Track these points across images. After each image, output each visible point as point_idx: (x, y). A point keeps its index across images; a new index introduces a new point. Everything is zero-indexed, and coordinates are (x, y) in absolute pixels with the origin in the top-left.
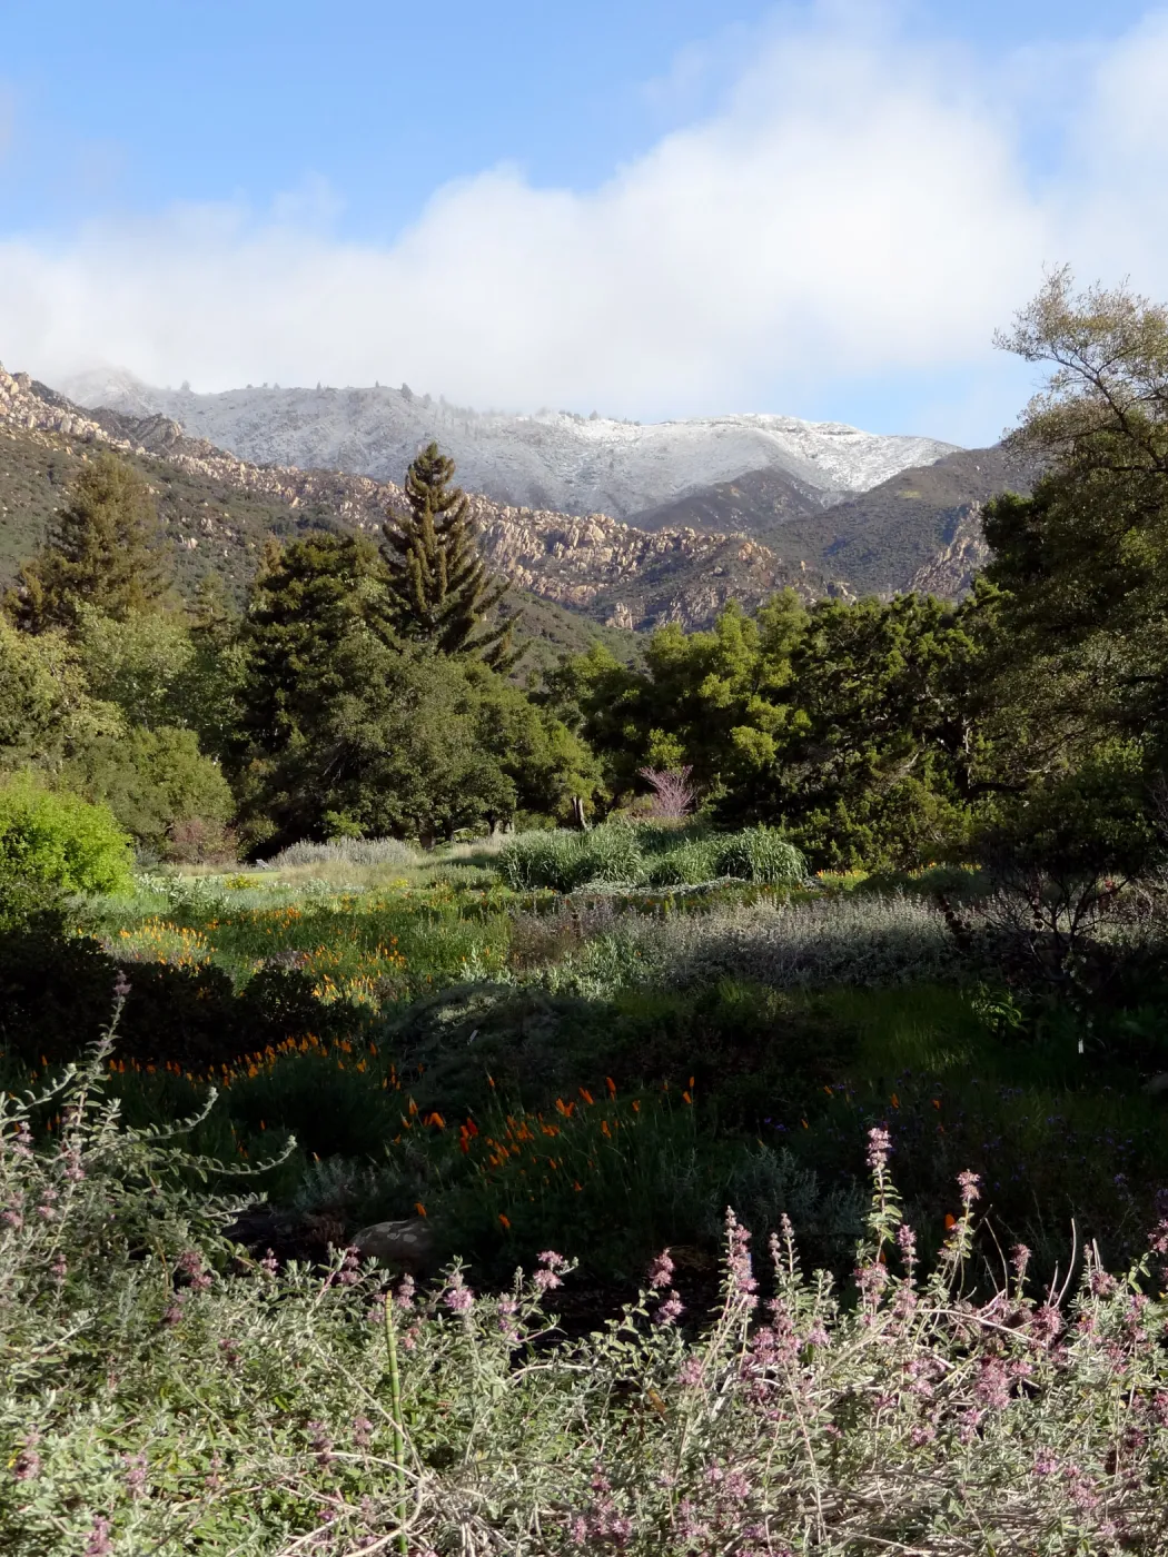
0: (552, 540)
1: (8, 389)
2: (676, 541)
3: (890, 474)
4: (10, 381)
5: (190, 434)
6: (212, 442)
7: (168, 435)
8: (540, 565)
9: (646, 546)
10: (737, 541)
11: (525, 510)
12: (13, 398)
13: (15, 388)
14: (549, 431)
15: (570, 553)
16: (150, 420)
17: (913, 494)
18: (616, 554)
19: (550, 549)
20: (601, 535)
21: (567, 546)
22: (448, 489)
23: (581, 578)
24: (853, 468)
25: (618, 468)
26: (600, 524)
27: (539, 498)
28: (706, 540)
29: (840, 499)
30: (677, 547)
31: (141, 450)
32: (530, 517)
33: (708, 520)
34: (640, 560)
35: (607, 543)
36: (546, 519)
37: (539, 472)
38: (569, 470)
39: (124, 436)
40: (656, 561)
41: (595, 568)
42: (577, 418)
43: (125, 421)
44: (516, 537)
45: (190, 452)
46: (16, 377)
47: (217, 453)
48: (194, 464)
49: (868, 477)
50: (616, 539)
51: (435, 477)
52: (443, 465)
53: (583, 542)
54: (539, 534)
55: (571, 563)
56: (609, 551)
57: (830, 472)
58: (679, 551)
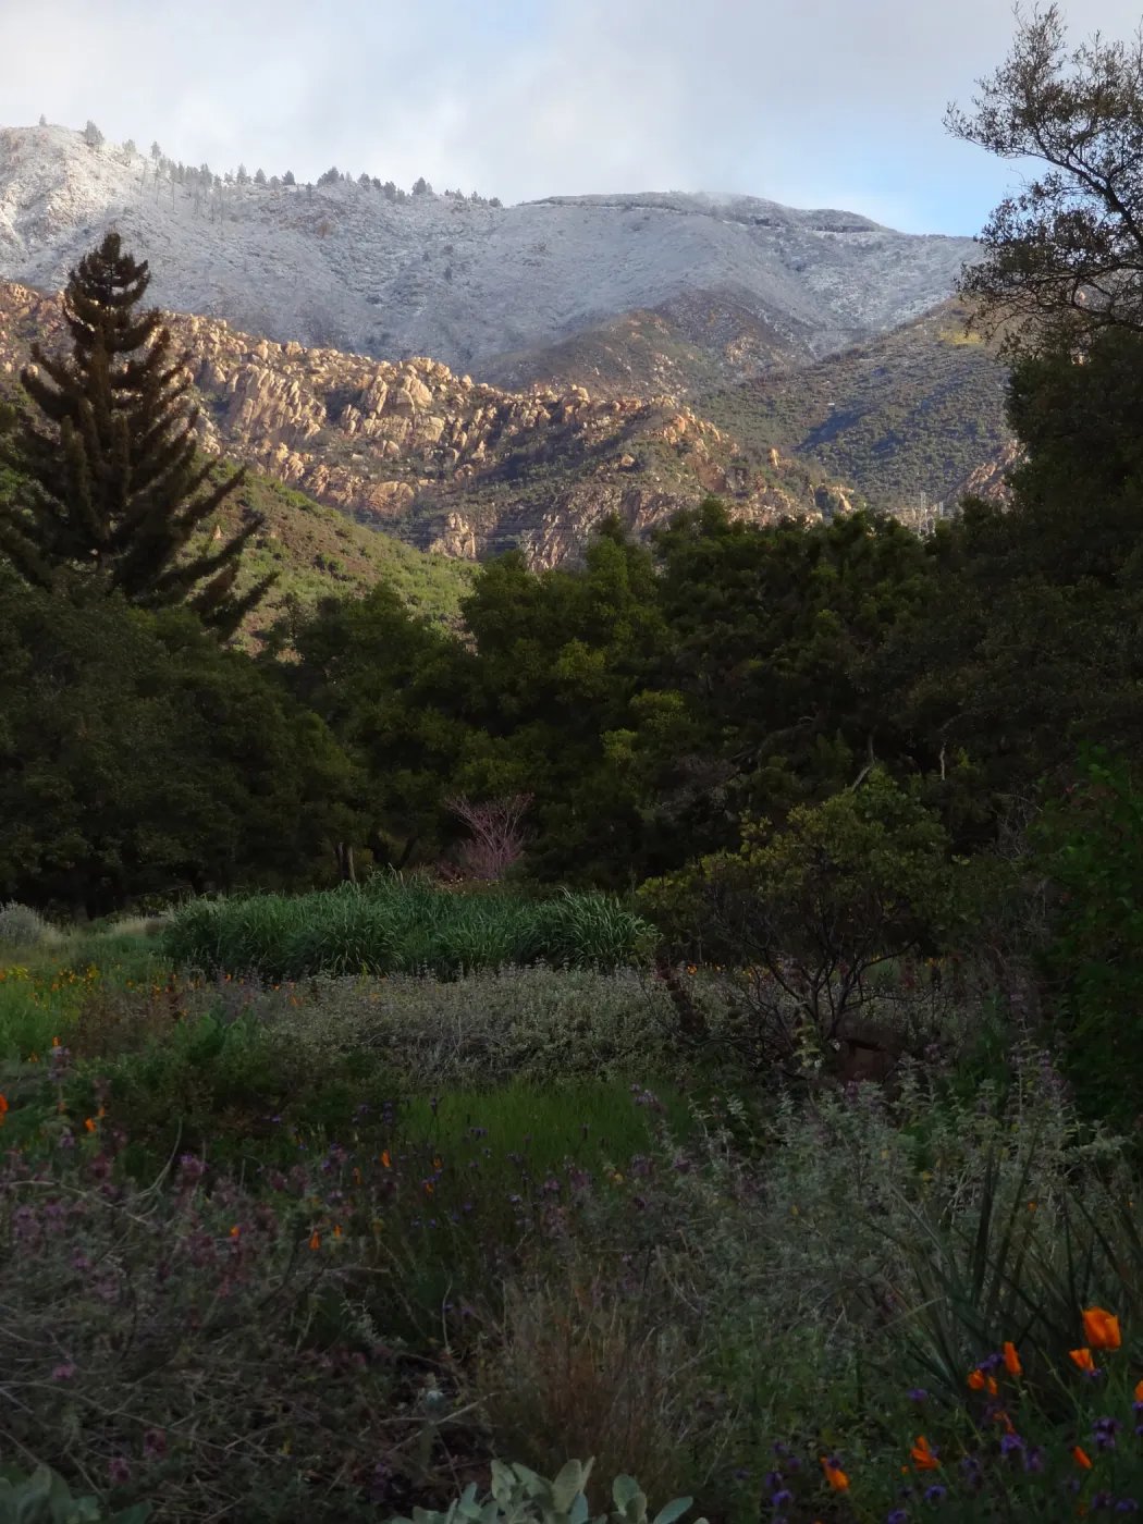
0: (340, 400)
2: (556, 407)
8: (317, 444)
9: (504, 415)
10: (662, 411)
11: (295, 347)
14: (340, 211)
15: (370, 424)
17: (970, 339)
18: (450, 427)
19: (335, 416)
20: (425, 395)
21: (366, 413)
22: (137, 312)
23: (389, 468)
24: (867, 288)
25: (458, 279)
26: (425, 376)
27: (321, 327)
28: (609, 408)
29: (843, 345)
30: (557, 419)
32: (303, 359)
33: (612, 372)
34: (491, 439)
35: (435, 410)
36: (331, 365)
38: (375, 279)
40: (518, 440)
41: (412, 449)
42: (390, 192)
44: (278, 394)
49: (896, 304)
50: (451, 402)
51: (117, 290)
52: (131, 272)
53: (394, 406)
54: (318, 391)
55: (373, 441)
56: (439, 423)
57: (828, 295)
58: (560, 425)
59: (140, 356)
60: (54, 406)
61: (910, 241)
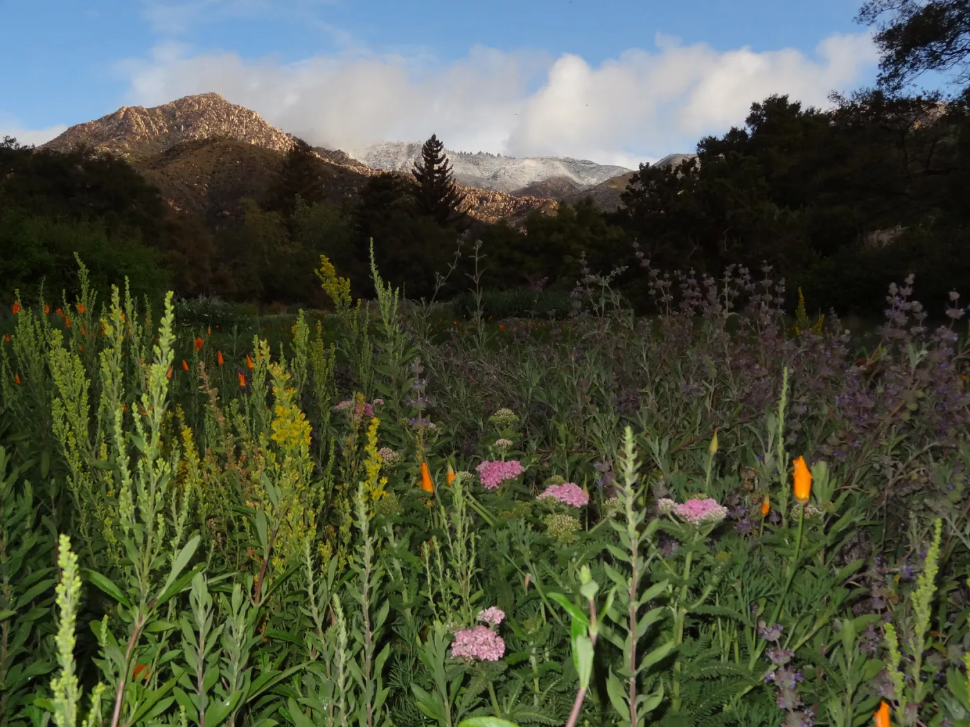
0: (482, 199)
1: (284, 139)
2: (528, 201)
3: (606, 179)
4: (284, 136)
5: (351, 157)
6: (360, 161)
7: (343, 158)
8: (477, 209)
9: (516, 202)
10: (549, 202)
11: (473, 188)
12: (286, 142)
13: (287, 138)
15: (488, 204)
16: (336, 152)
17: (614, 187)
18: (505, 205)
19: (481, 203)
20: (500, 198)
21: (487, 202)
22: (440, 154)
23: (492, 214)
24: (592, 177)
25: (506, 174)
26: (500, 194)
27: (478, 185)
28: (539, 201)
29: (587, 188)
30: (528, 203)
31: (333, 163)
33: (538, 195)
34: (514, 208)
35: (502, 201)
36: (480, 192)
37: (478, 175)
38: (488, 175)
39: (326, 157)
40: (520, 208)
41: (497, 210)
43: (328, 152)
44: (471, 199)
45: (351, 164)
46: (287, 134)
47: (360, 164)
48: (352, 168)
49: (598, 180)
50: (505, 200)
51: (435, 149)
52: (438, 144)
53: (494, 200)
54: (478, 197)
55: (489, 208)
56: (503, 204)
58: (528, 205)
59: (442, 165)
60: (419, 177)
61: (601, 166)
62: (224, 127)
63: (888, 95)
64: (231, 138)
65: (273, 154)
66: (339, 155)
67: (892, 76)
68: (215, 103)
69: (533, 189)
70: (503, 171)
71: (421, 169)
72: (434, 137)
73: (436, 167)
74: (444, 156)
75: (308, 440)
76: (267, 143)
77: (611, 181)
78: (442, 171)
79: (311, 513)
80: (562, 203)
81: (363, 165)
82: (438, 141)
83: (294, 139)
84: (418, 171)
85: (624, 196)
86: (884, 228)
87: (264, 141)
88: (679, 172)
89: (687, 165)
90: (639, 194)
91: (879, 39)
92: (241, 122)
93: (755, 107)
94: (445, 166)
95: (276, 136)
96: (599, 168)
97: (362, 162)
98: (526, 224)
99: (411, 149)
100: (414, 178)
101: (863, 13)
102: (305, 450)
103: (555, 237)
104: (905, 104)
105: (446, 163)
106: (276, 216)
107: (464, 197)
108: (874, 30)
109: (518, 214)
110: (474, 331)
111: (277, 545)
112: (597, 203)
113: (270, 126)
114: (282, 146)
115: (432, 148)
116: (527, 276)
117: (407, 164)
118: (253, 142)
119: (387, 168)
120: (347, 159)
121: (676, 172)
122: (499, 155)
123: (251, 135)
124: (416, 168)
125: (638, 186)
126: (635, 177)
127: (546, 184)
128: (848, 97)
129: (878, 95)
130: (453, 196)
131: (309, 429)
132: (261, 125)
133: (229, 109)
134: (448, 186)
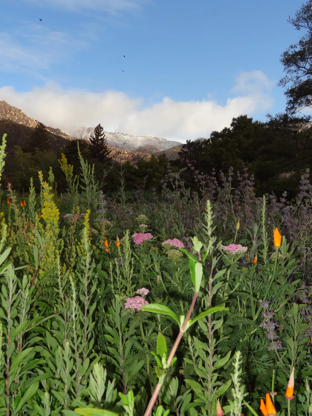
1: (34, 122)
2: (138, 154)
3: (171, 147)
4: (34, 121)
5: (63, 132)
6: (66, 133)
7: (59, 132)
8: (116, 157)
9: (133, 155)
10: (147, 155)
11: (115, 148)
12: (35, 124)
13: (35, 122)
14: (119, 136)
15: (121, 155)
16: (56, 129)
17: (175, 150)
18: (128, 156)
21: (121, 154)
22: (102, 133)
23: (123, 159)
24: (166, 145)
25: (130, 143)
26: (126, 151)
27: (117, 147)
28: (143, 155)
29: (164, 150)
30: (138, 155)
31: (55, 134)
32: (115, 149)
33: (143, 152)
34: (132, 157)
35: (127, 154)
36: (118, 150)
37: (117, 142)
38: (121, 143)
39: (52, 131)
40: (135, 157)
41: (125, 158)
42: (124, 135)
43: (53, 129)
44: (113, 152)
46: (35, 121)
47: (67, 135)
48: (63, 136)
49: (168, 147)
50: (129, 153)
51: (100, 130)
53: (124, 154)
54: (117, 152)
55: (121, 157)
57: (162, 146)
58: (138, 156)
59: (102, 137)
60: (92, 142)
61: (170, 141)
62: (8, 116)
63: (289, 115)
64: (11, 121)
65: (29, 129)
66: (58, 131)
67: (292, 108)
68: (4, 105)
69: (140, 149)
70: (128, 141)
71: (94, 139)
72: (100, 125)
73: (100, 138)
74: (104, 133)
75: (58, 218)
76: (26, 124)
77: (174, 148)
78: (102, 140)
79: (57, 251)
80: (153, 156)
81: (68, 136)
82: (101, 127)
83: (39, 123)
84: (92, 139)
85: (179, 153)
86: (287, 172)
87: (25, 123)
88: (203, 144)
89: (206, 142)
90: (185, 153)
91: (286, 93)
92: (15, 114)
93: (234, 119)
94: (103, 138)
95: (31, 121)
96: (169, 142)
97: (68, 134)
98: (138, 164)
99: (89, 130)
100: (90, 142)
101: (281, 82)
102: (56, 223)
103: (149, 170)
104: (297, 120)
105: (104, 136)
106: (29, 155)
107: (111, 152)
108: (285, 90)
109: (134, 160)
110: (120, 196)
111: (42, 265)
112: (168, 157)
113: (28, 116)
114: (32, 125)
115: (99, 130)
116: (137, 186)
117: (88, 136)
118: (20, 123)
119: (78, 137)
120: (61, 133)
121: (202, 145)
122: (126, 134)
123: (20, 120)
124: (91, 138)
125: (186, 150)
126: (184, 146)
127: (146, 148)
128: (274, 116)
129: (286, 116)
130: (106, 151)
131: (59, 213)
132: (24, 116)
133: (10, 108)
134: (104, 146)
